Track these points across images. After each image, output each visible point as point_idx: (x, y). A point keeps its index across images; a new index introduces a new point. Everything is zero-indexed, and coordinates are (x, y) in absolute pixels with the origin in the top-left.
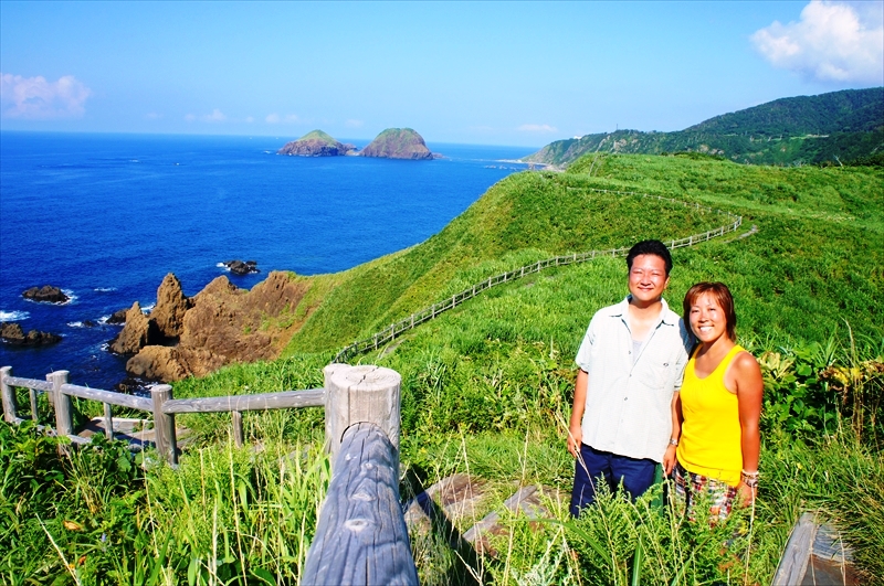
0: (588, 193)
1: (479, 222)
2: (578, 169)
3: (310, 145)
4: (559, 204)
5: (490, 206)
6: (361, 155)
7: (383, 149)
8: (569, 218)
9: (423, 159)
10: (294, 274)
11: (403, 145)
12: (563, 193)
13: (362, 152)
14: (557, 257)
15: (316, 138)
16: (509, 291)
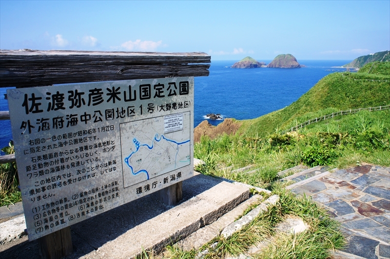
0: (364, 81)
1: (313, 96)
2: (363, 70)
3: (245, 63)
4: (350, 87)
5: (319, 89)
6: (267, 67)
7: (278, 64)
8: (354, 93)
9: (296, 68)
10: (235, 119)
11: (287, 62)
12: (352, 82)
13: (268, 65)
14: (342, 111)
15: (248, 60)
16: (317, 126)
